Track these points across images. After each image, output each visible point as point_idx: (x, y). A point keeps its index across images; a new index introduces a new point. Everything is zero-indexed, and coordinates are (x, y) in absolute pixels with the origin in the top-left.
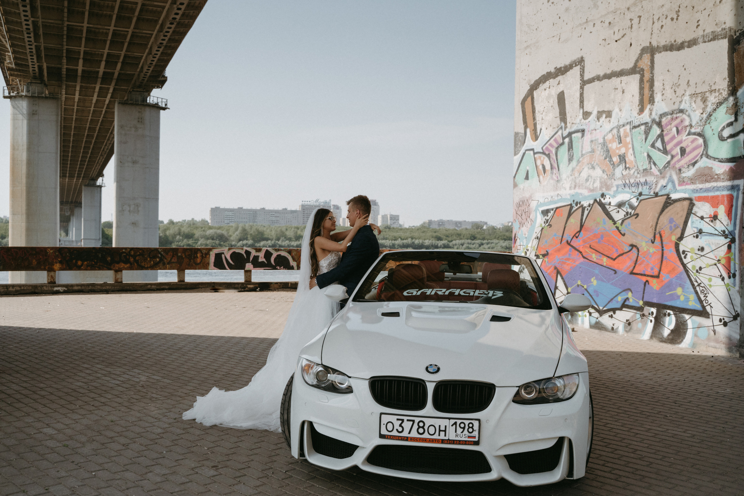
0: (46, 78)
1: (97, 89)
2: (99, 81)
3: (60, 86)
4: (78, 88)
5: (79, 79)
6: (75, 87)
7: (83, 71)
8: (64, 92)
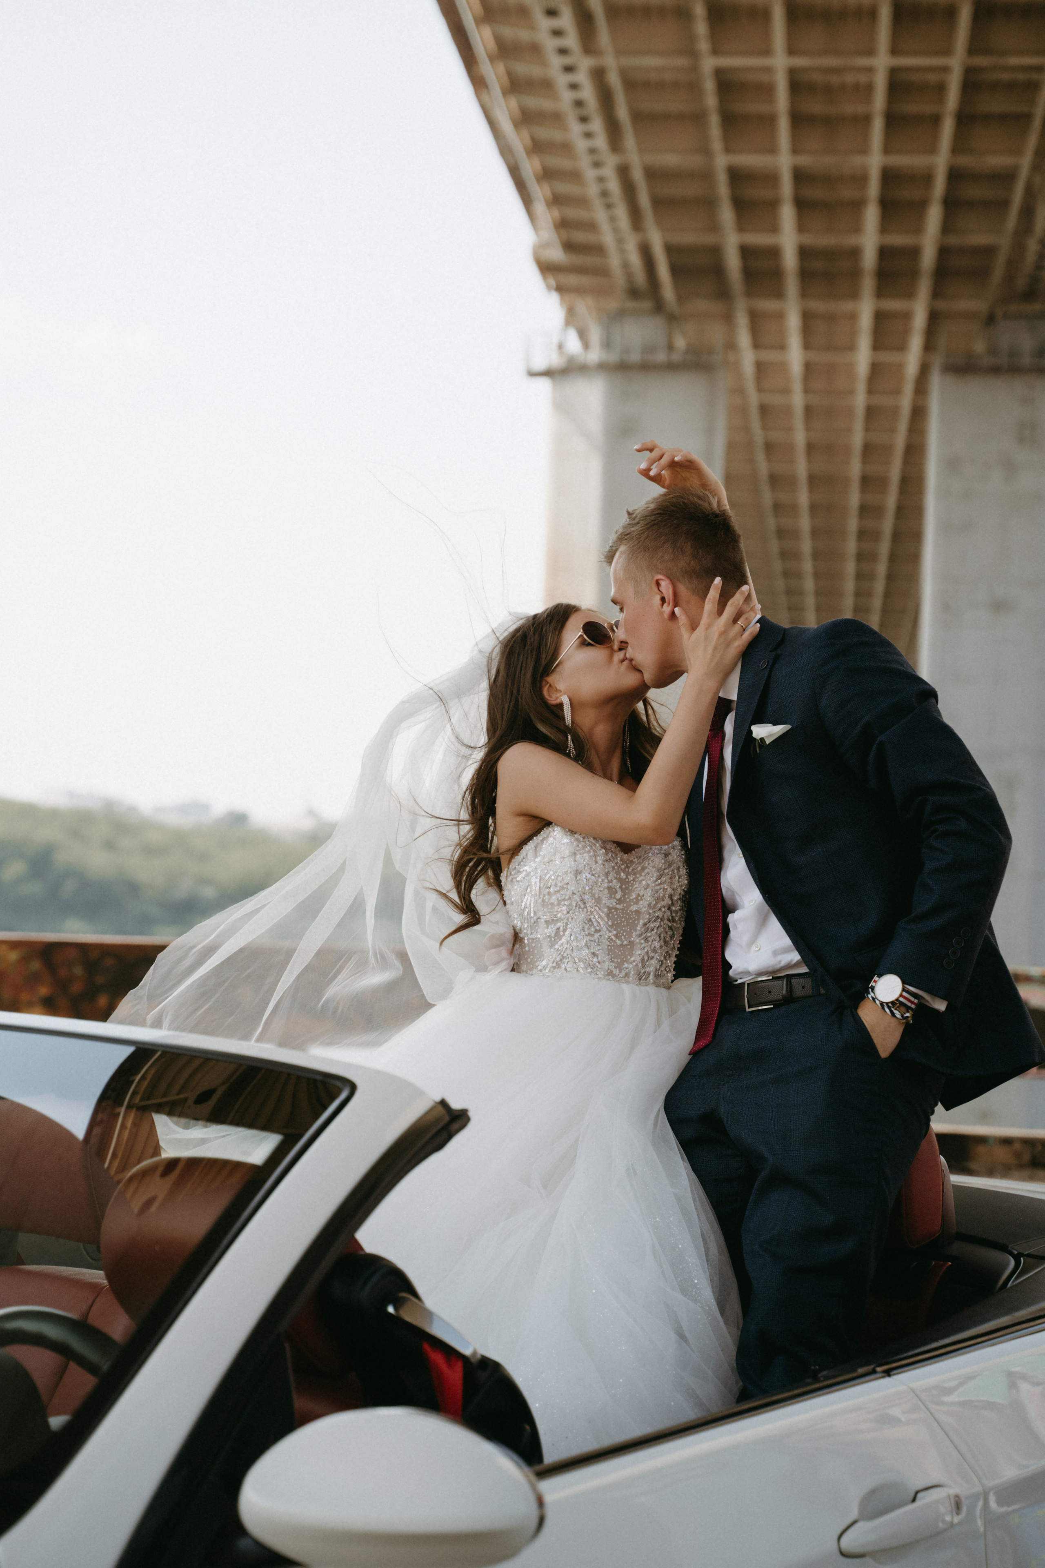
0: (668, 292)
1: (866, 320)
2: (868, 284)
3: (728, 318)
4: (793, 321)
5: (792, 286)
6: (780, 316)
7: (804, 253)
8: (744, 339)
